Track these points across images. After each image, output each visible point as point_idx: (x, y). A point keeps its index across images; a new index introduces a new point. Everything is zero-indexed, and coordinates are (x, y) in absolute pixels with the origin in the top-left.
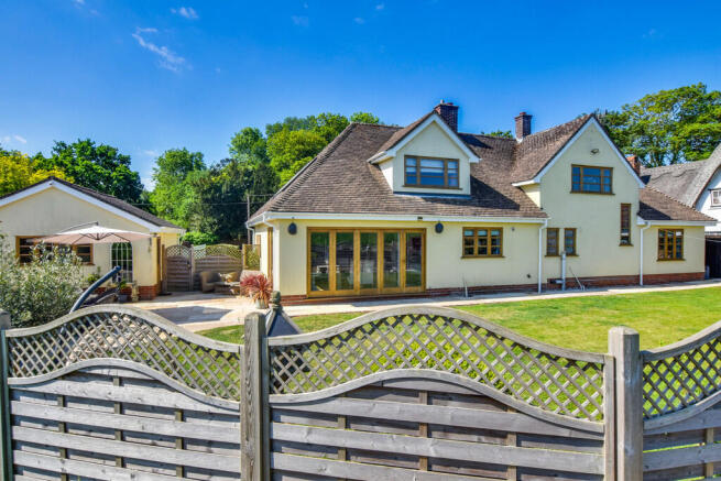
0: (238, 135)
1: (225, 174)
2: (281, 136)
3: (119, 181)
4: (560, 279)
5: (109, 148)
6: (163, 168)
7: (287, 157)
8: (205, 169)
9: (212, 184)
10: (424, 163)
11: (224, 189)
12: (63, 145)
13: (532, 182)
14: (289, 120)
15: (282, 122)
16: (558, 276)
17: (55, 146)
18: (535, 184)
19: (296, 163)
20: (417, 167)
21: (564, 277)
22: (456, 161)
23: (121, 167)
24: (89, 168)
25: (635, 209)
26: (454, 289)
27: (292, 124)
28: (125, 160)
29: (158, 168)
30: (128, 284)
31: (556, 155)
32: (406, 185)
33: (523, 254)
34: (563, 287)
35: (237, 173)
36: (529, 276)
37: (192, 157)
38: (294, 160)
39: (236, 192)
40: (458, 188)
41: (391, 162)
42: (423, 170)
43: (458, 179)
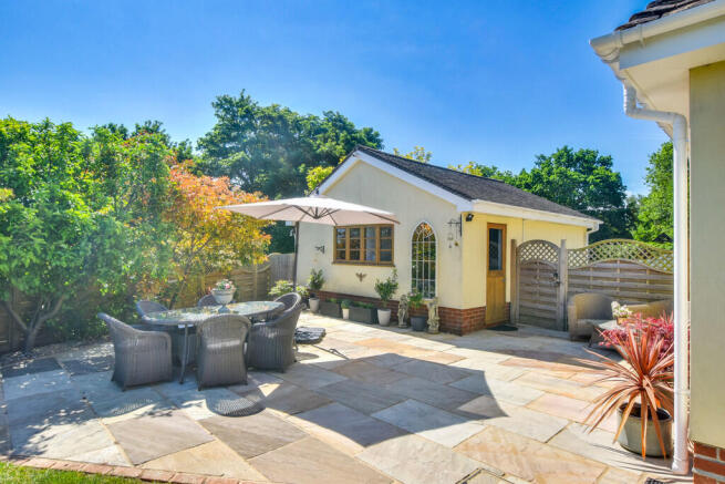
3: (596, 185)
5: (588, 152)
6: (658, 166)
12: (543, 157)
17: (536, 160)
23: (600, 170)
24: (563, 175)
28: (606, 162)
29: (652, 166)
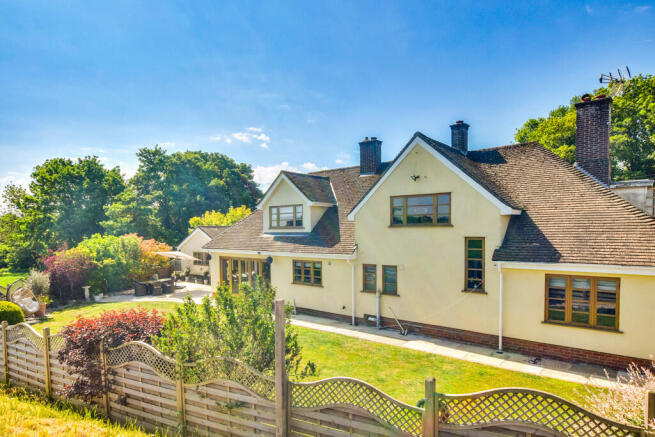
4: (374, 317)
10: (282, 210)
21: (378, 316)
22: (302, 206)
32: (271, 228)
33: (341, 286)
34: (377, 327)
36: (344, 308)
40: (302, 228)
42: (282, 215)
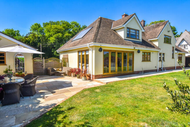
0: (33, 26)
1: (31, 37)
2: (49, 26)
4: (162, 68)
7: (52, 33)
8: (21, 36)
9: (26, 40)
10: (131, 31)
11: (31, 42)
13: (156, 39)
14: (50, 22)
15: (48, 22)
16: (161, 67)
18: (157, 40)
19: (55, 35)
20: (129, 32)
21: (162, 67)
22: (139, 31)
25: (175, 49)
26: (140, 71)
27: (52, 23)
30: (23, 73)
31: (161, 31)
32: (127, 37)
34: (162, 70)
35: (35, 37)
36: (156, 67)
37: (15, 32)
38: (54, 34)
39: (35, 43)
40: (139, 39)
41: (123, 29)
42: (131, 33)
43: (139, 36)
